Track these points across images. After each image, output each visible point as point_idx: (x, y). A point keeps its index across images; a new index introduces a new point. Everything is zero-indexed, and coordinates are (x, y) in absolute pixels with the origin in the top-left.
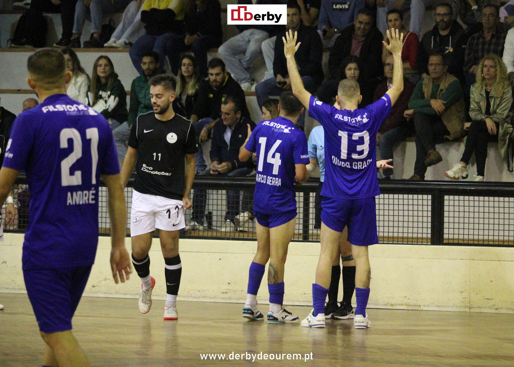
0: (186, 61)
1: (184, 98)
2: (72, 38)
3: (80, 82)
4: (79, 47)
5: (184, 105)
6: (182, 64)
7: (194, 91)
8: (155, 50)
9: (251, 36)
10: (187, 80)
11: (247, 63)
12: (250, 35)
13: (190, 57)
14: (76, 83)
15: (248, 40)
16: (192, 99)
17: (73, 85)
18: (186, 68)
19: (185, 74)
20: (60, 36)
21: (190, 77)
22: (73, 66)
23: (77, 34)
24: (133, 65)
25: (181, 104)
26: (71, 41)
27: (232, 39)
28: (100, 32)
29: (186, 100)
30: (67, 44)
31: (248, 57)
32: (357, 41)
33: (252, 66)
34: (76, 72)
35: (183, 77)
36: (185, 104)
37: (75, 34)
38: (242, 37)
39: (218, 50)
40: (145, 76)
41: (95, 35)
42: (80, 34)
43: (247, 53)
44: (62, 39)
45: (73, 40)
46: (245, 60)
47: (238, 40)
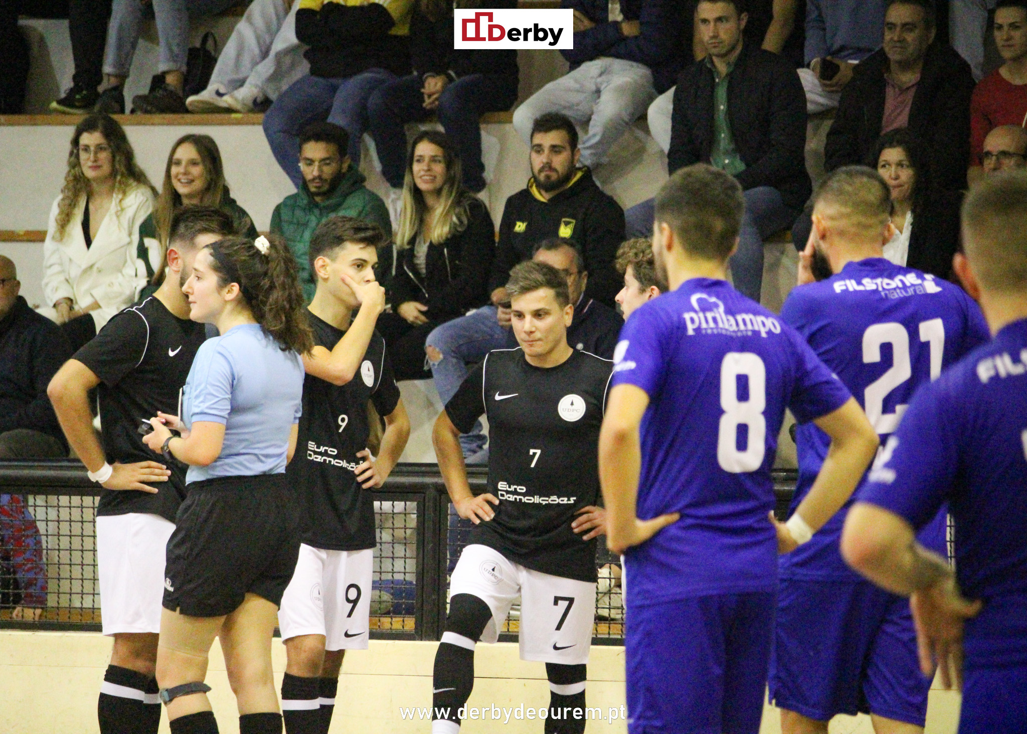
0: (425, 149)
1: (422, 251)
2: (101, 89)
3: (135, 207)
4: (122, 111)
5: (424, 271)
6: (416, 158)
7: (446, 229)
8: (337, 118)
9: (604, 77)
10: (430, 200)
11: (592, 151)
12: (601, 75)
13: (433, 137)
14: (122, 210)
15: (594, 88)
16: (442, 253)
17: (114, 218)
18: (426, 168)
19: (423, 186)
20: (66, 82)
21: (438, 192)
22: (113, 166)
23: (116, 76)
24: (273, 160)
25: (414, 268)
26: (98, 95)
27: (549, 86)
28: (184, 68)
29: (429, 256)
30: (87, 104)
31: (594, 135)
32: (897, 90)
33: (605, 160)
34: (120, 182)
35: (417, 194)
36: (423, 266)
37: (109, 75)
38: (576, 81)
39: (511, 117)
40: (311, 195)
41: (170, 79)
42: (122, 77)
43: (592, 123)
44: (72, 92)
45: (105, 91)
46: (588, 144)
47: (569, 90)
